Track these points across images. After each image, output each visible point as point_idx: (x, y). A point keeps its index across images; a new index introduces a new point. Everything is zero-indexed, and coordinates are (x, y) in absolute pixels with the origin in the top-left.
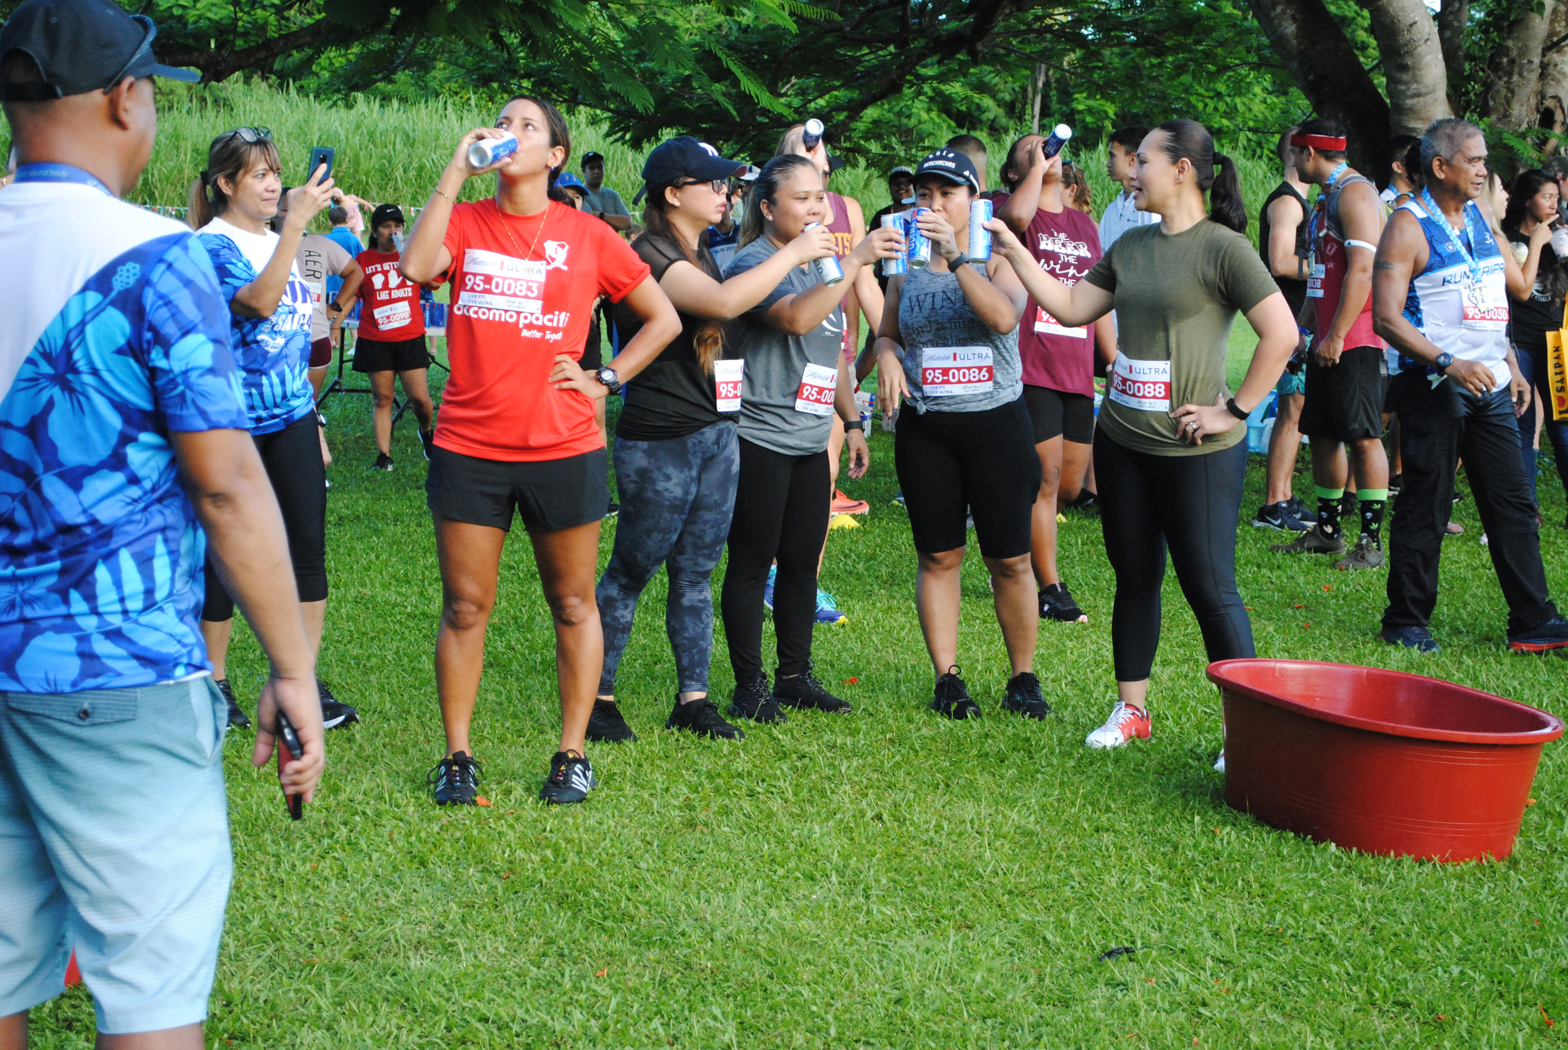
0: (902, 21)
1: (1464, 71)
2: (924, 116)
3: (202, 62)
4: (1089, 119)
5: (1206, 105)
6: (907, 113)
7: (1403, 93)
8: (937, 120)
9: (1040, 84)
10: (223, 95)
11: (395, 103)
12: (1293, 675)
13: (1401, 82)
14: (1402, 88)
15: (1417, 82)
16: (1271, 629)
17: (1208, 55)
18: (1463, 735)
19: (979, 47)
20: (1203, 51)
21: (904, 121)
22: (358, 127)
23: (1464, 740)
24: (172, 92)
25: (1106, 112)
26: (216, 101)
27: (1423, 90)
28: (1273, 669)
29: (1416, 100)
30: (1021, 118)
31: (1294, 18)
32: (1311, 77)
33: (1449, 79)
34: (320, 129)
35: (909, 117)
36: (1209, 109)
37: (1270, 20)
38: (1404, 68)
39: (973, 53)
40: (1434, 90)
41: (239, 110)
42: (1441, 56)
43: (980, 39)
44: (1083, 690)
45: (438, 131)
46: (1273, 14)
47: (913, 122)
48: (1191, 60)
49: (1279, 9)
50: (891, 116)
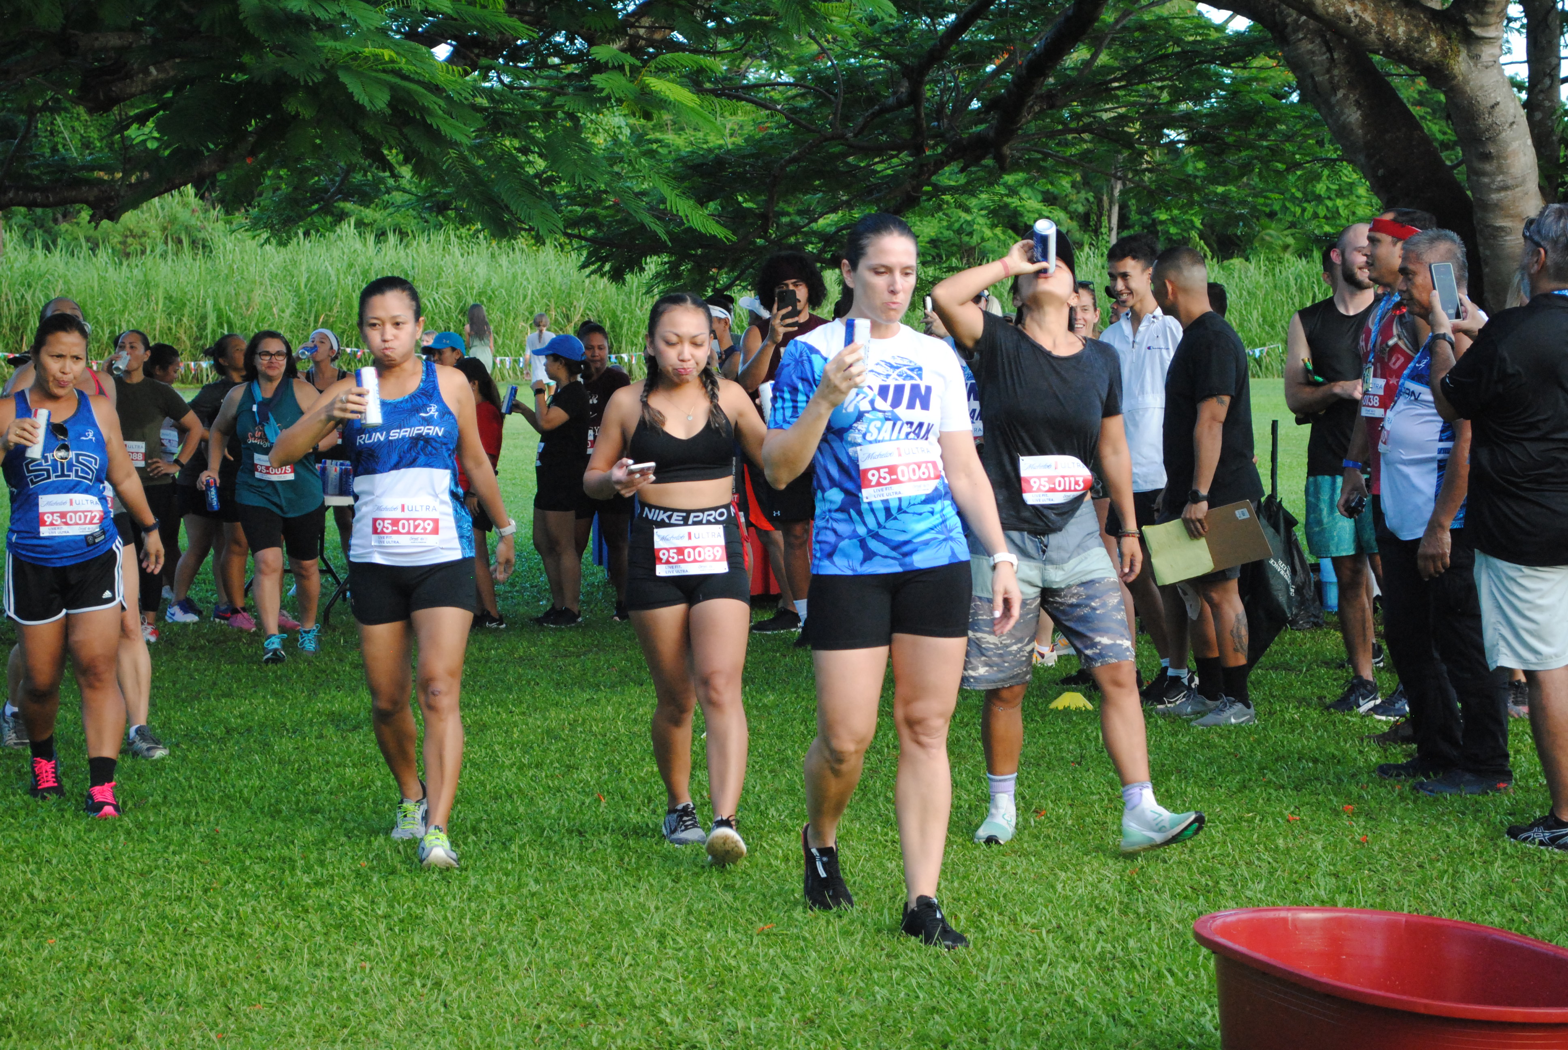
0: (915, 123)
1: (1558, 159)
2: (988, 233)
3: (91, 198)
4: (1173, 230)
5: (1304, 210)
6: (968, 229)
7: (1488, 186)
8: (1002, 237)
9: (1117, 193)
10: (200, 235)
11: (392, 239)
12: (1309, 928)
13: (1484, 174)
14: (1486, 180)
15: (1502, 173)
16: (1319, 845)
17: (1275, 152)
18: (1518, 1013)
19: (1006, 151)
20: (1267, 147)
21: (966, 239)
22: (351, 266)
23: (1518, 1019)
24: (145, 234)
25: (1192, 222)
26: (194, 243)
27: (1510, 182)
28: (1285, 920)
29: (1503, 194)
30: (1096, 232)
31: (1358, 104)
32: (1381, 172)
33: (1540, 167)
34: (309, 270)
35: (970, 234)
36: (1307, 215)
37: (1331, 107)
38: (1487, 157)
39: (1000, 159)
40: (1523, 182)
41: (218, 252)
42: (1529, 142)
43: (1006, 141)
44: (1068, 939)
45: (441, 268)
46: (1333, 100)
47: (975, 240)
48: (1256, 158)
49: (1340, 94)
50: (948, 234)
